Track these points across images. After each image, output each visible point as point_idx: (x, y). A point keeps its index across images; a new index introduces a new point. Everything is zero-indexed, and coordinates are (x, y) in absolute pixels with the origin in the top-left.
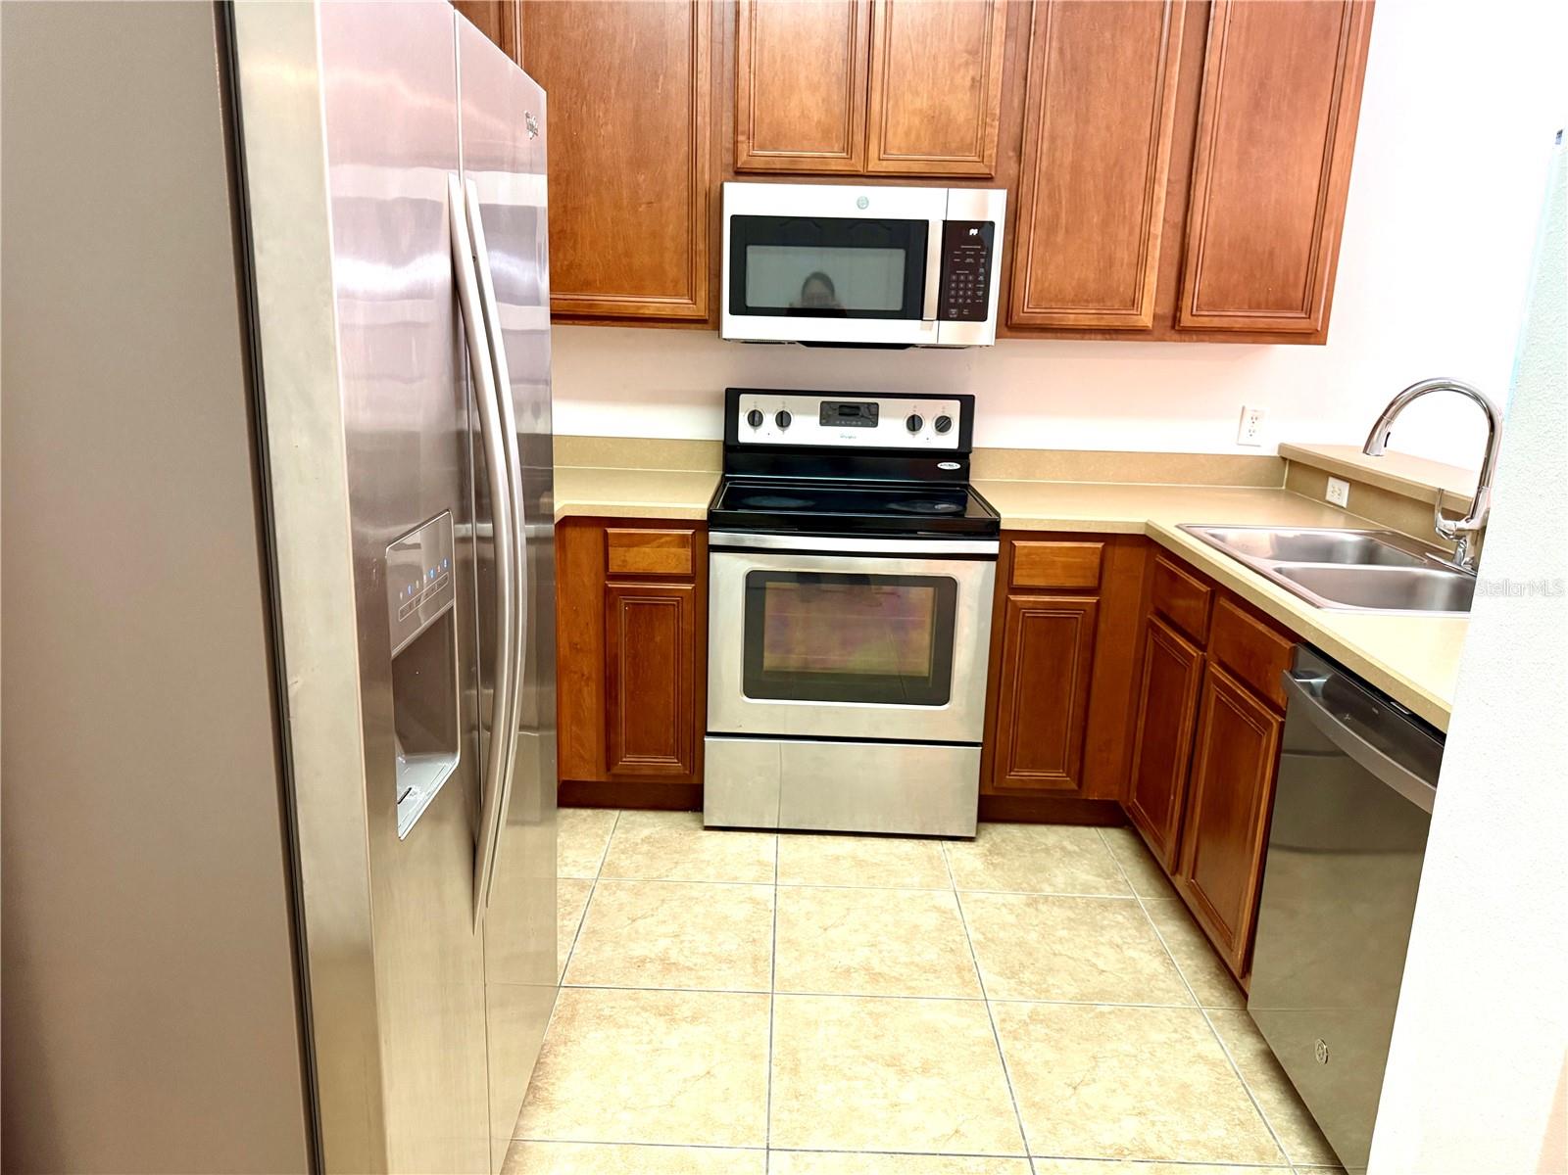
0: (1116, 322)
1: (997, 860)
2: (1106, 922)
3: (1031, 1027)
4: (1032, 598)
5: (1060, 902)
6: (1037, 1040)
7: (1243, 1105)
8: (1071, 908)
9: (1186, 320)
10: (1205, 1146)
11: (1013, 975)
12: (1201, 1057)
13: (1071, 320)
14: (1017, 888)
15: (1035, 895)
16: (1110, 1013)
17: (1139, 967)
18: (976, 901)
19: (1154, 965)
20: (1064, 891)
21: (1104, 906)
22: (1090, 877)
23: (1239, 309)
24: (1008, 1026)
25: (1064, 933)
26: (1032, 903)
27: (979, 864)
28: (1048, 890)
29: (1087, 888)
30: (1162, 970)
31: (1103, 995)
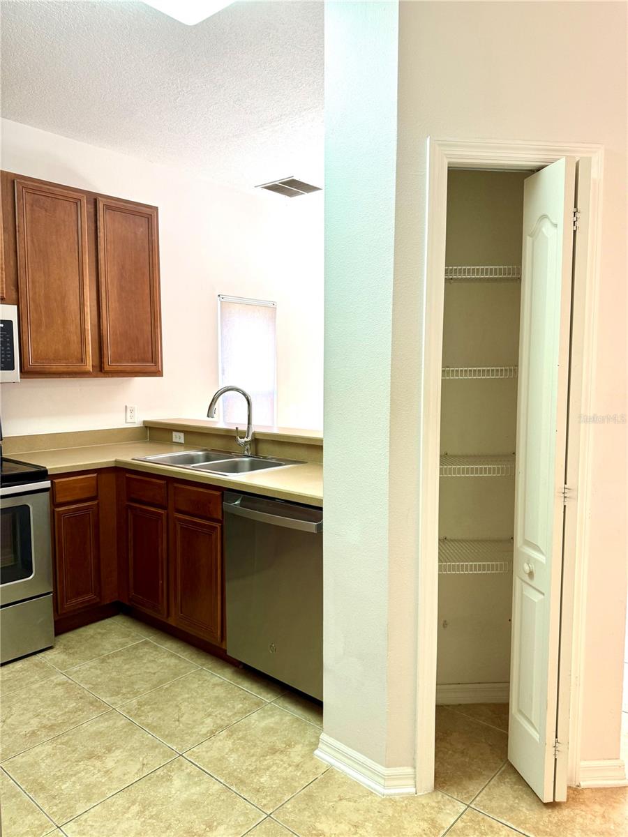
0: (75, 369)
1: (71, 651)
2: (141, 654)
3: (142, 709)
4: (66, 508)
5: (115, 655)
6: (149, 712)
7: (241, 692)
8: (122, 655)
9: (107, 368)
10: (239, 713)
11: (118, 693)
12: (215, 685)
13: (54, 369)
14: (91, 658)
15: (102, 657)
16: (170, 686)
17: (168, 664)
18: (76, 672)
19: (173, 661)
20: (113, 650)
21: (136, 648)
22: (120, 640)
23: (128, 362)
24: (132, 713)
25: (127, 666)
26: (103, 661)
27: (63, 657)
28: (106, 653)
29: (122, 645)
30: (177, 661)
31: (161, 682)
